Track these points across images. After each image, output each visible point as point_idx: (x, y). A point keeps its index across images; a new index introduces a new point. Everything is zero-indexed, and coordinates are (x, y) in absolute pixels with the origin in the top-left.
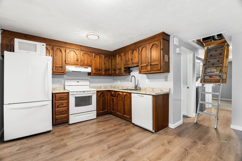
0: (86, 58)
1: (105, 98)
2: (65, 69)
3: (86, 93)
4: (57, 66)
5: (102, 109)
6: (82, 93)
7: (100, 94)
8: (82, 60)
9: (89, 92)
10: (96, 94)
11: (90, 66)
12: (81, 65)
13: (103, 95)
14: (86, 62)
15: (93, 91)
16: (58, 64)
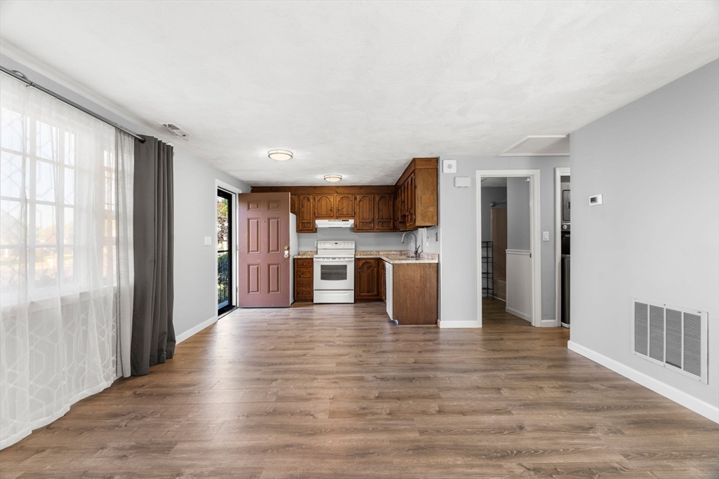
0: (345, 204)
1: (372, 271)
2: (314, 224)
3: (337, 260)
4: (303, 221)
5: (366, 291)
6: (331, 260)
7: (361, 264)
8: (340, 209)
9: (342, 260)
10: (353, 263)
11: (352, 217)
12: (337, 218)
13: (368, 265)
14: (345, 211)
15: (348, 258)
16: (306, 218)
